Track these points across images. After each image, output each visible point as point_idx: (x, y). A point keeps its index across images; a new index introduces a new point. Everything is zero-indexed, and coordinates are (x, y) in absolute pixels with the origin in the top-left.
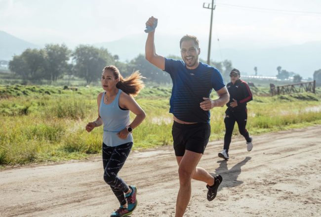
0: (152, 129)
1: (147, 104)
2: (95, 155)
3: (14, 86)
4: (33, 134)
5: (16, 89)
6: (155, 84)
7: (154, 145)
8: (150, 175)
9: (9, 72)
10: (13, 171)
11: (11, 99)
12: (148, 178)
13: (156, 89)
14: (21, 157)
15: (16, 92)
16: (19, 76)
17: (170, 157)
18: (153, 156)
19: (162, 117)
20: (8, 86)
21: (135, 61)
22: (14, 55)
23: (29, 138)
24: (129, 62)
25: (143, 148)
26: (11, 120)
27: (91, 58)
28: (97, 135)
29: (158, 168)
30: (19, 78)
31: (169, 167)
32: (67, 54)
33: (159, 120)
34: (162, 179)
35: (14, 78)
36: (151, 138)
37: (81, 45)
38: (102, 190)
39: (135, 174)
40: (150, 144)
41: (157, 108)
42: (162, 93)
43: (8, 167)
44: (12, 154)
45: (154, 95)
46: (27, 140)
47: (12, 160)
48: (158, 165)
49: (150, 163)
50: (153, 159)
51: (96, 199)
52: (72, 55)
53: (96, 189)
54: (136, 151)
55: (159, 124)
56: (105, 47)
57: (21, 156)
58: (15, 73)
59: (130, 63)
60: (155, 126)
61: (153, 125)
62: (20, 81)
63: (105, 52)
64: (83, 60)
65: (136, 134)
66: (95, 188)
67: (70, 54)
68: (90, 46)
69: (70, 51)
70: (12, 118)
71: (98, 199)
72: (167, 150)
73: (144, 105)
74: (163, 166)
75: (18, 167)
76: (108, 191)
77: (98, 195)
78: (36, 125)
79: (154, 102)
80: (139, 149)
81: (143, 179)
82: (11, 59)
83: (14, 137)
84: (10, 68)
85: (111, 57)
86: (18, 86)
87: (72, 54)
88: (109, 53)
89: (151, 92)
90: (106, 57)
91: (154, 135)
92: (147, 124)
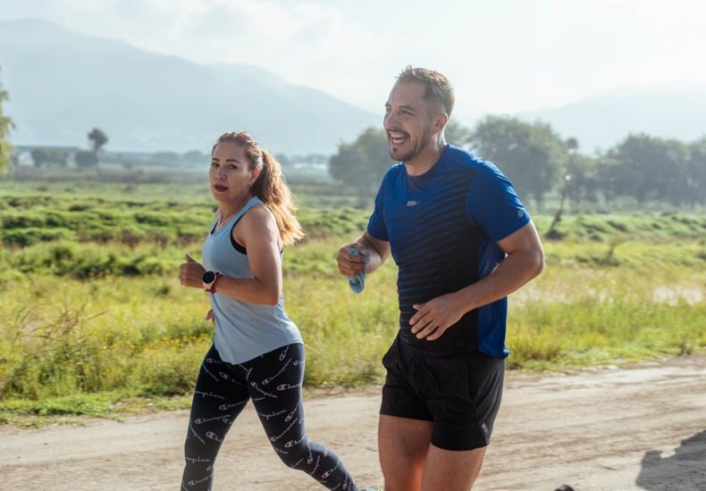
0: (652, 316)
1: (644, 254)
2: (513, 372)
3: (339, 212)
4: (374, 319)
5: (343, 218)
6: (666, 206)
7: (656, 354)
8: (643, 425)
9: (329, 180)
10: (328, 401)
11: (330, 240)
12: (639, 432)
13: (668, 219)
14: (347, 372)
15: (344, 225)
16: (351, 189)
17: (696, 383)
18: (653, 381)
19: (679, 288)
20: (325, 212)
21: (617, 151)
22: (339, 143)
23: (366, 330)
24: (604, 153)
25: (628, 360)
26: (330, 288)
27: (512, 147)
28: (519, 324)
29: (664, 410)
30: (351, 194)
31: (692, 409)
32: (456, 139)
33: (671, 294)
34: (673, 437)
35: (340, 194)
36: (649, 337)
37: (489, 118)
38: (527, 455)
39: (607, 422)
40: (648, 351)
41: (671, 264)
42: (684, 228)
43: (318, 392)
44: (326, 364)
45: (664, 234)
46: (359, 334)
47: (327, 378)
48: (663, 403)
49: (646, 397)
50: (651, 387)
51: (512, 475)
52: (469, 140)
53: (514, 452)
54: (612, 367)
55: (672, 304)
56: (545, 120)
57: (346, 370)
58: (341, 182)
59: (604, 158)
60: (660, 308)
61: (656, 306)
62: (353, 200)
63: (545, 131)
64: (494, 150)
65: (613, 326)
66: (510, 449)
67: (464, 138)
68: (511, 118)
69: (464, 131)
70: (332, 283)
71: (517, 474)
72: (690, 368)
73: (636, 258)
74: (676, 404)
75: (341, 393)
76: (541, 459)
77: (518, 465)
78: (381, 301)
79: (663, 249)
80: (620, 361)
81: (625, 434)
82: (334, 151)
83: (333, 325)
84: (331, 171)
85: (560, 143)
86: (347, 212)
87: (468, 136)
88: (554, 133)
89: (656, 226)
90: (547, 144)
91: (658, 330)
92: (641, 303)
